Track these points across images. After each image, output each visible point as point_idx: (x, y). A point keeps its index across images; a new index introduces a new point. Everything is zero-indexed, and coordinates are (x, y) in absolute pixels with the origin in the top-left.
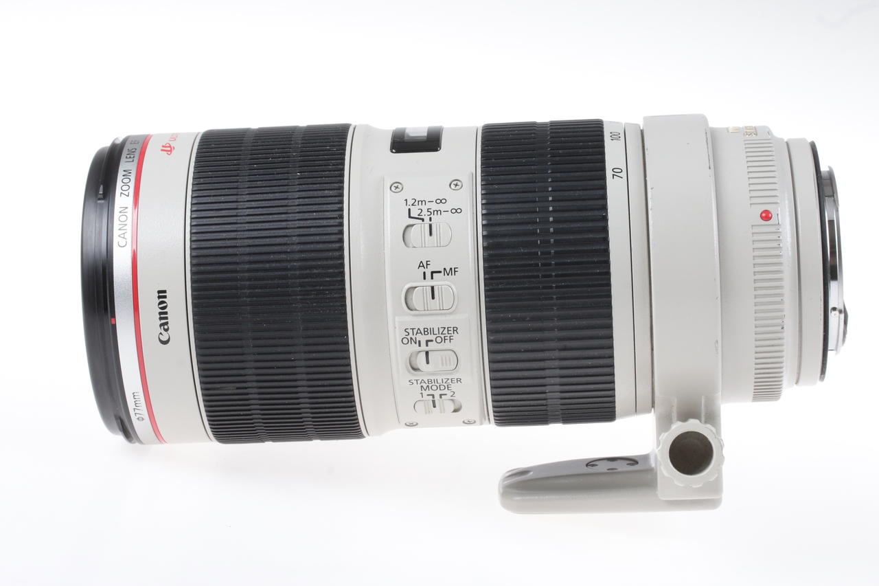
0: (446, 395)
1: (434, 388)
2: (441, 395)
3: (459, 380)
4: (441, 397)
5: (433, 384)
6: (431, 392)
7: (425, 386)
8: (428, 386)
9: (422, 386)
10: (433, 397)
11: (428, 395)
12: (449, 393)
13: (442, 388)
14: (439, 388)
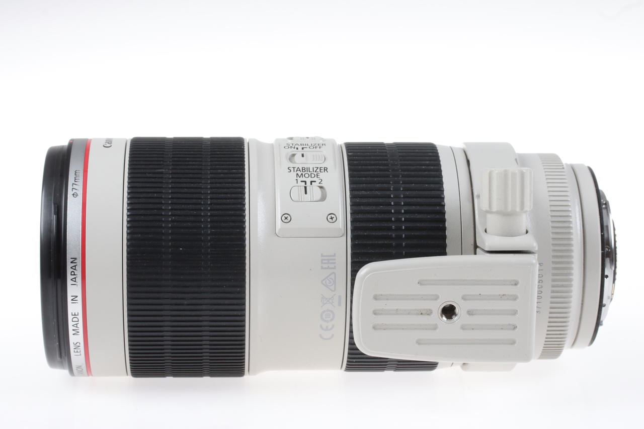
0: (315, 182)
1: (307, 175)
2: (311, 182)
3: (326, 169)
4: (311, 184)
5: (306, 172)
6: (304, 179)
7: (300, 173)
8: (302, 174)
9: (297, 174)
10: (306, 184)
11: (301, 181)
12: (318, 181)
13: (313, 176)
14: (310, 176)
